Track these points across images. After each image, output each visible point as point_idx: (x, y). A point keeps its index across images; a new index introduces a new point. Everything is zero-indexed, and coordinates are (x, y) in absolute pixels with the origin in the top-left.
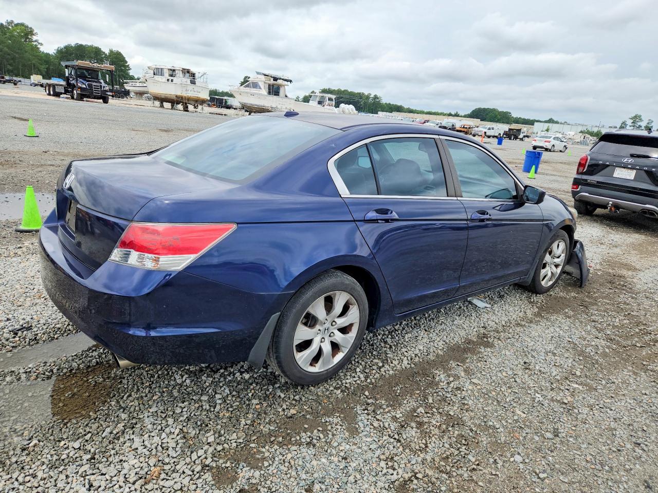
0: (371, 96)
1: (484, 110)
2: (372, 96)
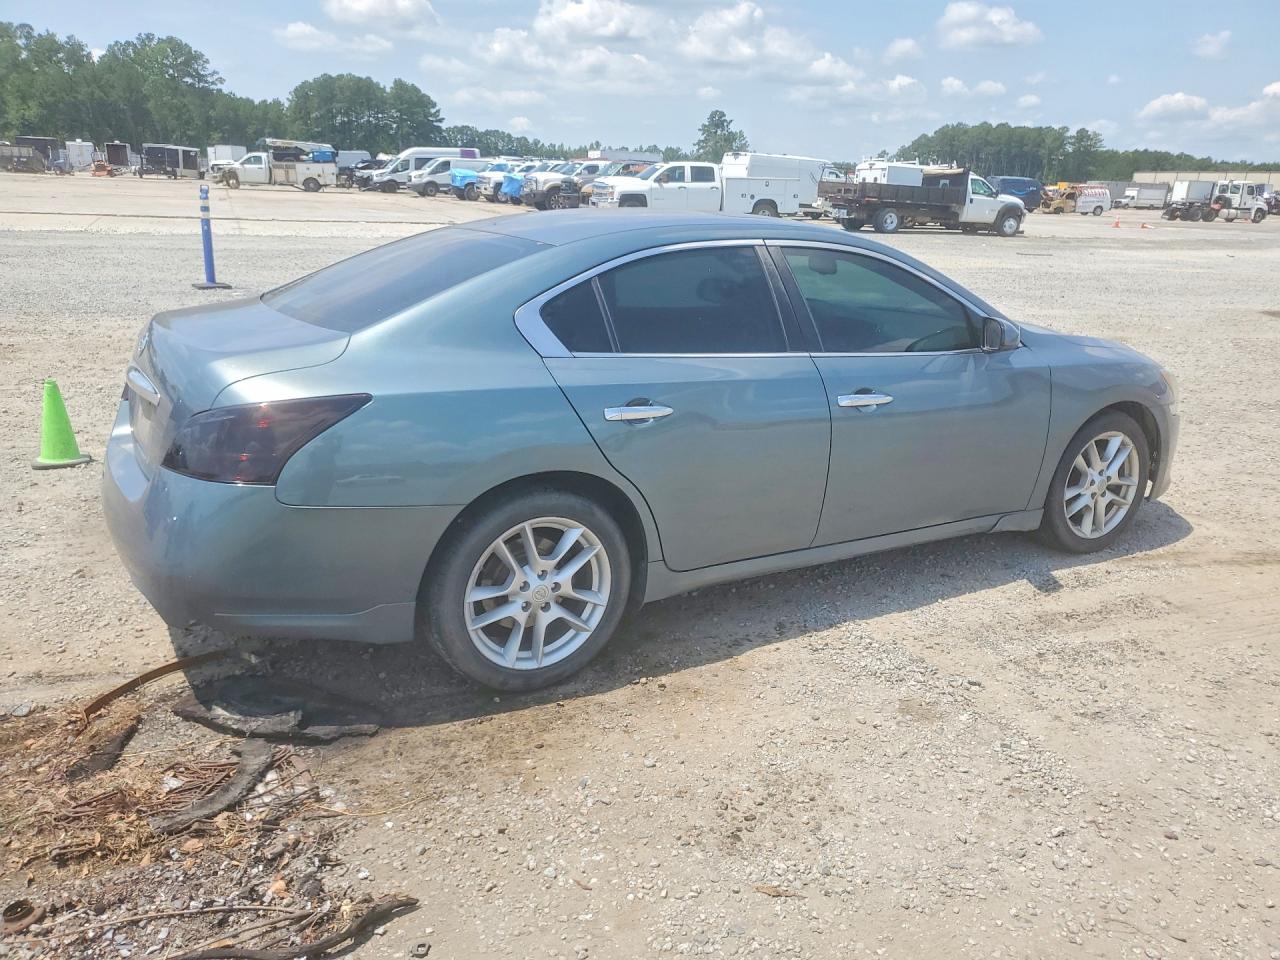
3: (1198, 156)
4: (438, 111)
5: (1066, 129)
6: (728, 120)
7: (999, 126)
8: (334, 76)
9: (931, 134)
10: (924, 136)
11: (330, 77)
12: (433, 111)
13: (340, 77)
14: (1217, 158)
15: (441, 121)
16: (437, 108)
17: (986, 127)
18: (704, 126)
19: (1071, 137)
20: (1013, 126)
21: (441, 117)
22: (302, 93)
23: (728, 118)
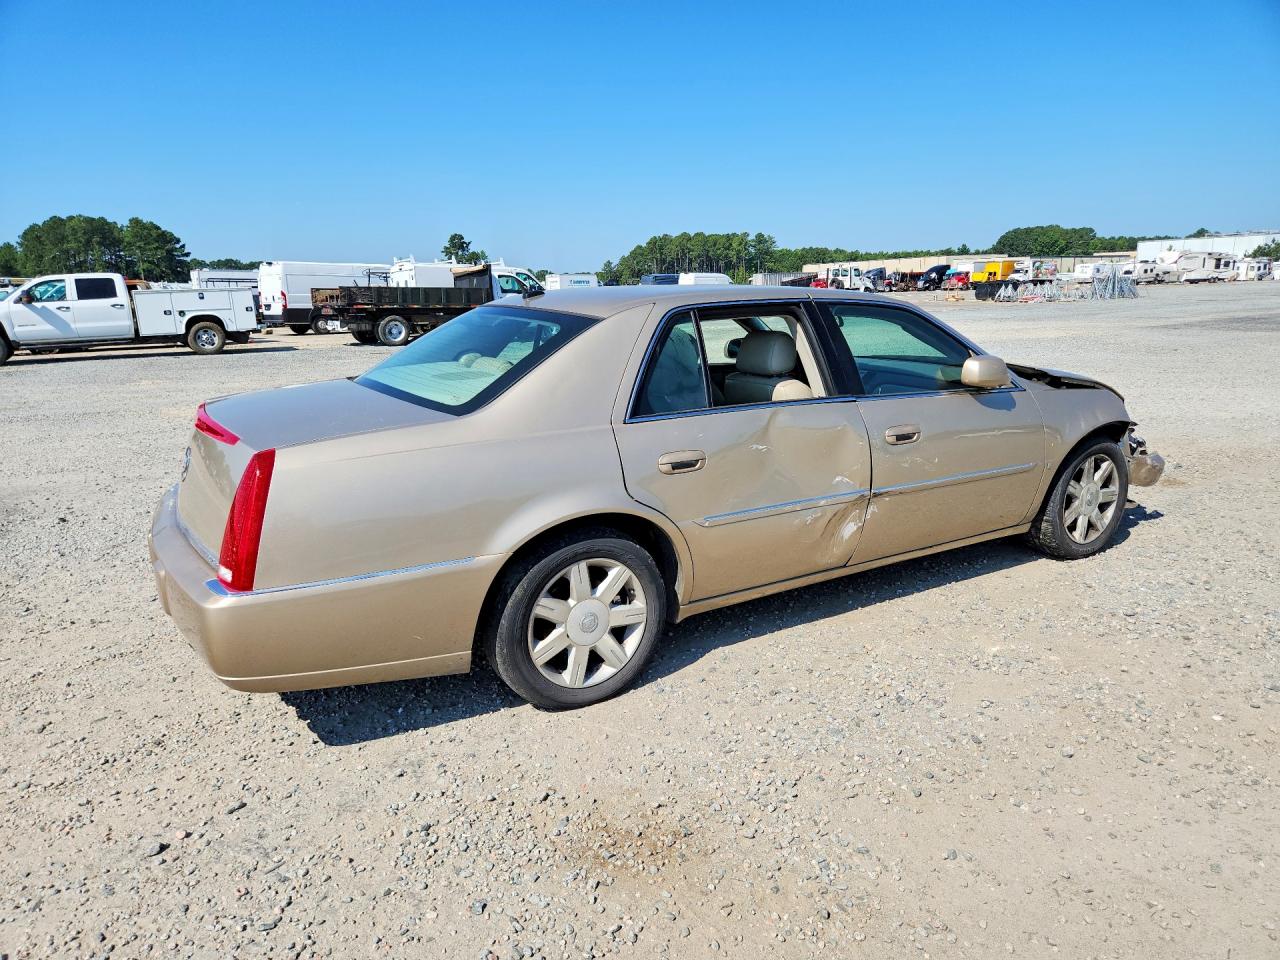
0: (750, 238)
1: (1028, 231)
2: (752, 237)
3: (849, 250)
4: (183, 246)
5: (746, 234)
6: (467, 241)
7: (697, 234)
8: (64, 217)
9: (644, 245)
10: (640, 247)
11: (60, 219)
12: (178, 246)
13: (71, 218)
14: (862, 251)
15: (188, 255)
16: (181, 244)
17: (685, 237)
18: (446, 248)
19: (753, 241)
20: (707, 235)
21: (186, 251)
22: (33, 235)
23: (466, 240)
